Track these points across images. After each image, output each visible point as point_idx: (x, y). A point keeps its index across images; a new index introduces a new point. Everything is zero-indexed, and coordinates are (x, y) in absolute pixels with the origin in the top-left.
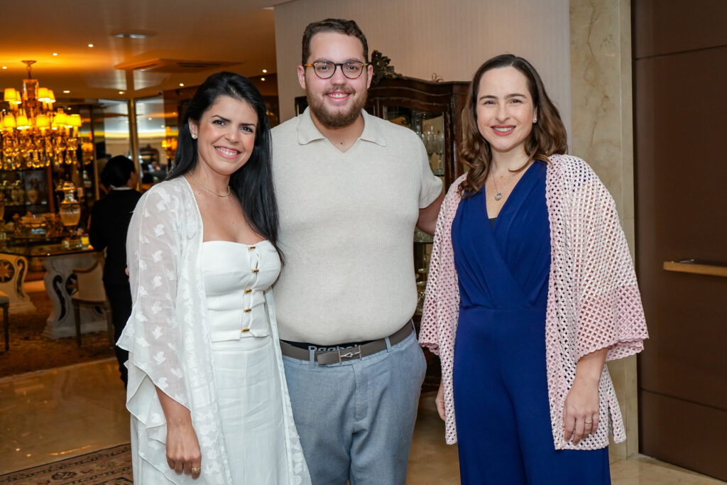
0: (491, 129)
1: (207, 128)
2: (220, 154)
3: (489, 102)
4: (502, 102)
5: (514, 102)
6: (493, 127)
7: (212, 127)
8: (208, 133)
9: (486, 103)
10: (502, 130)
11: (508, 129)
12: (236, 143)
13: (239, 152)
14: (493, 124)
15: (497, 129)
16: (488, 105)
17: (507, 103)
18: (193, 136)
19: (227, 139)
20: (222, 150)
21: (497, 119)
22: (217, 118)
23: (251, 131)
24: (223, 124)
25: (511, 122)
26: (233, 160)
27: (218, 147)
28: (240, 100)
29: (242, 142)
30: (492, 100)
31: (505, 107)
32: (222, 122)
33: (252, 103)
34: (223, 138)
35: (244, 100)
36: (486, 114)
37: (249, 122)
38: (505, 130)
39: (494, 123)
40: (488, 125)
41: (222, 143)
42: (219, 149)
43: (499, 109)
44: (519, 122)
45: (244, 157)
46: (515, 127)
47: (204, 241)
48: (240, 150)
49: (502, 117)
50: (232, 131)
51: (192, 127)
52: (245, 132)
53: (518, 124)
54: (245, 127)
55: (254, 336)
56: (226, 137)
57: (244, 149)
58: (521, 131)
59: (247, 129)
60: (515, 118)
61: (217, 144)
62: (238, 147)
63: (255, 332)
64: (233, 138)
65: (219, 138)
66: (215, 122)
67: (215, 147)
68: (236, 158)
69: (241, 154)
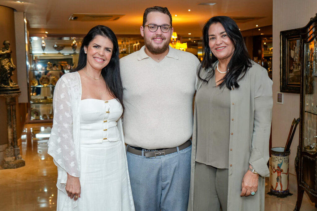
2: (96, 61)
7: (93, 48)
8: (91, 51)
12: (103, 56)
13: (104, 60)
18: (85, 52)
19: (99, 54)
20: (96, 59)
22: (95, 45)
23: (110, 51)
24: (97, 47)
27: (95, 57)
28: (106, 37)
29: (105, 56)
32: (97, 46)
33: (111, 39)
34: (97, 54)
35: (107, 37)
41: (97, 56)
48: (105, 59)
50: (101, 51)
51: (85, 48)
52: (107, 51)
54: (107, 49)
55: (109, 141)
57: (106, 59)
59: (108, 50)
61: (94, 56)
62: (103, 58)
63: (110, 139)
64: (101, 54)
65: (96, 54)
66: (94, 47)
67: (94, 57)
68: (102, 63)
69: (105, 61)
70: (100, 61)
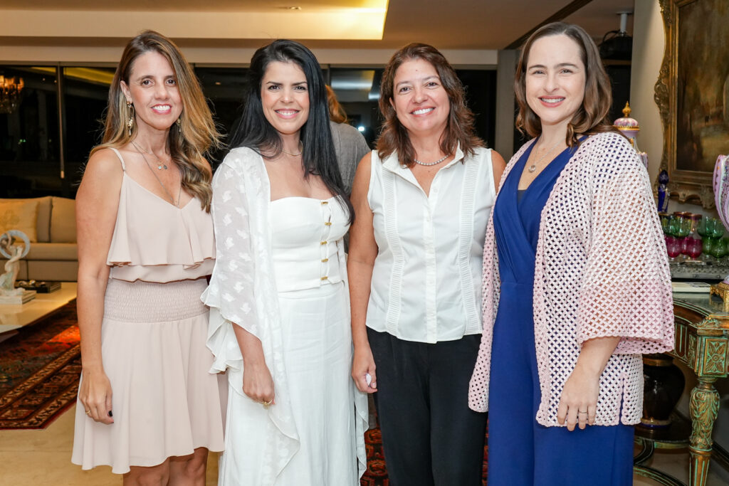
0: (539, 100)
2: (280, 116)
3: (538, 72)
4: (551, 72)
5: (565, 71)
6: (541, 98)
7: (269, 92)
8: (266, 98)
9: (535, 73)
10: (550, 101)
11: (557, 100)
12: (291, 103)
13: (297, 111)
14: (540, 95)
15: (545, 100)
16: (537, 75)
17: (557, 73)
19: (283, 102)
20: (281, 112)
21: (545, 90)
22: (271, 84)
23: (304, 89)
25: (561, 93)
26: (292, 120)
28: (288, 62)
29: (297, 101)
30: (541, 70)
31: (555, 78)
32: (276, 86)
34: (280, 102)
36: (534, 84)
37: (300, 81)
38: (554, 101)
39: (542, 94)
40: (536, 96)
41: (280, 106)
42: (279, 112)
43: (547, 80)
44: (569, 94)
45: (303, 116)
46: (564, 98)
47: (271, 201)
48: (298, 108)
49: (550, 87)
52: (300, 91)
53: (568, 96)
54: (297, 86)
55: (331, 283)
57: (301, 107)
58: (571, 102)
59: (300, 88)
60: (565, 89)
61: (276, 108)
62: (294, 107)
63: (332, 280)
64: (286, 99)
65: (276, 102)
66: (270, 88)
67: (276, 111)
68: (295, 117)
69: (300, 112)
70: (289, 114)
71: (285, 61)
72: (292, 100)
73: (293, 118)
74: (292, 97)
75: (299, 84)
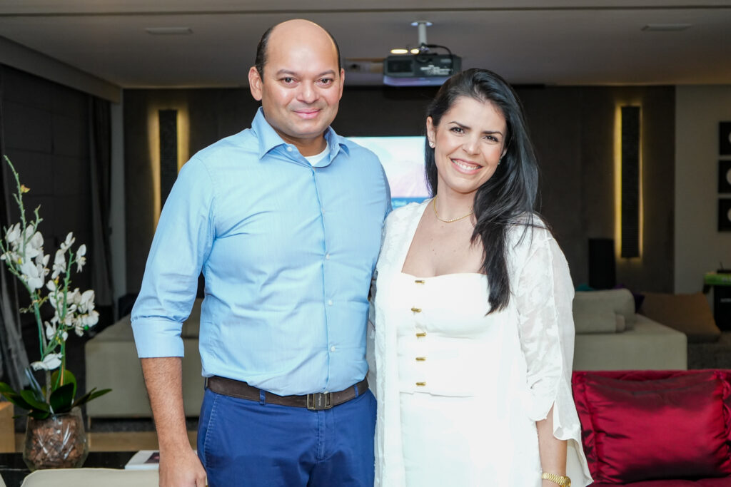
1: (444, 137)
26: (472, 176)
37: (494, 130)
42: (456, 162)
45: (487, 173)
56: (464, 147)
71: (479, 100)
72: (478, 152)
73: (473, 174)
74: (478, 148)
75: (491, 133)
